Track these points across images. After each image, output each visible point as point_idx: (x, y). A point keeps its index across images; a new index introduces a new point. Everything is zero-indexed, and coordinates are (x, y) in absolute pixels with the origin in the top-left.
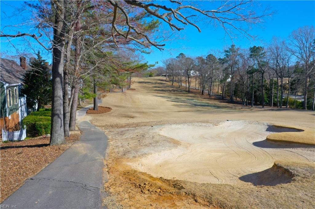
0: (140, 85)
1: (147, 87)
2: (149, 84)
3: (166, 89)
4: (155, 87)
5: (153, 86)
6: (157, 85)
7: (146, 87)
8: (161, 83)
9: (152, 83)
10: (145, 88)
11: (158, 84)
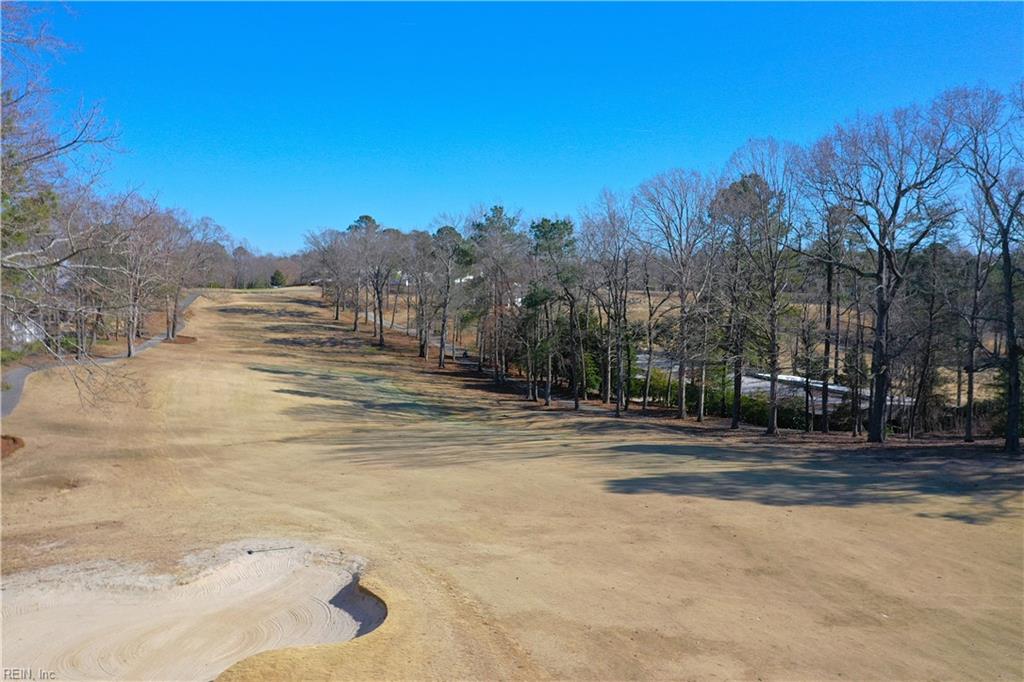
0: (224, 320)
1: (246, 329)
2: (258, 315)
3: (310, 336)
4: (273, 329)
5: (269, 324)
6: (284, 322)
7: (239, 329)
8: (301, 314)
9: (268, 313)
10: (236, 334)
11: (289, 318)
